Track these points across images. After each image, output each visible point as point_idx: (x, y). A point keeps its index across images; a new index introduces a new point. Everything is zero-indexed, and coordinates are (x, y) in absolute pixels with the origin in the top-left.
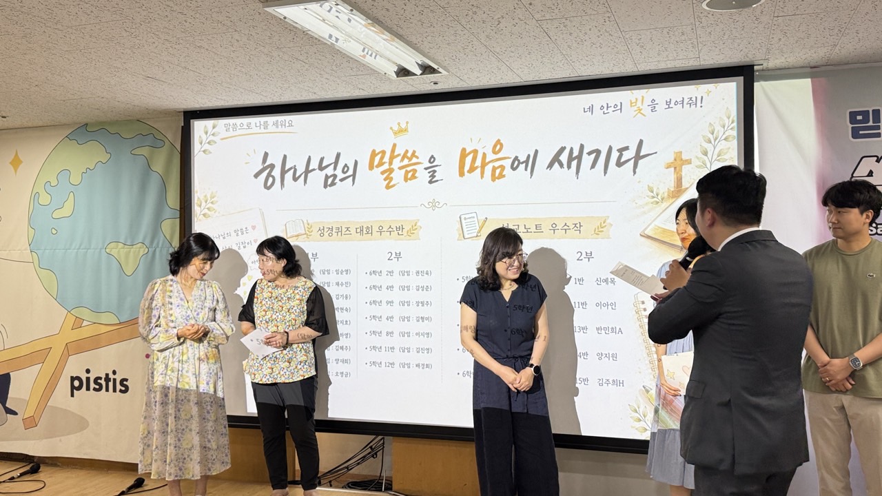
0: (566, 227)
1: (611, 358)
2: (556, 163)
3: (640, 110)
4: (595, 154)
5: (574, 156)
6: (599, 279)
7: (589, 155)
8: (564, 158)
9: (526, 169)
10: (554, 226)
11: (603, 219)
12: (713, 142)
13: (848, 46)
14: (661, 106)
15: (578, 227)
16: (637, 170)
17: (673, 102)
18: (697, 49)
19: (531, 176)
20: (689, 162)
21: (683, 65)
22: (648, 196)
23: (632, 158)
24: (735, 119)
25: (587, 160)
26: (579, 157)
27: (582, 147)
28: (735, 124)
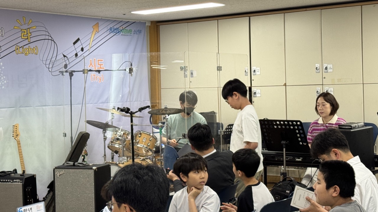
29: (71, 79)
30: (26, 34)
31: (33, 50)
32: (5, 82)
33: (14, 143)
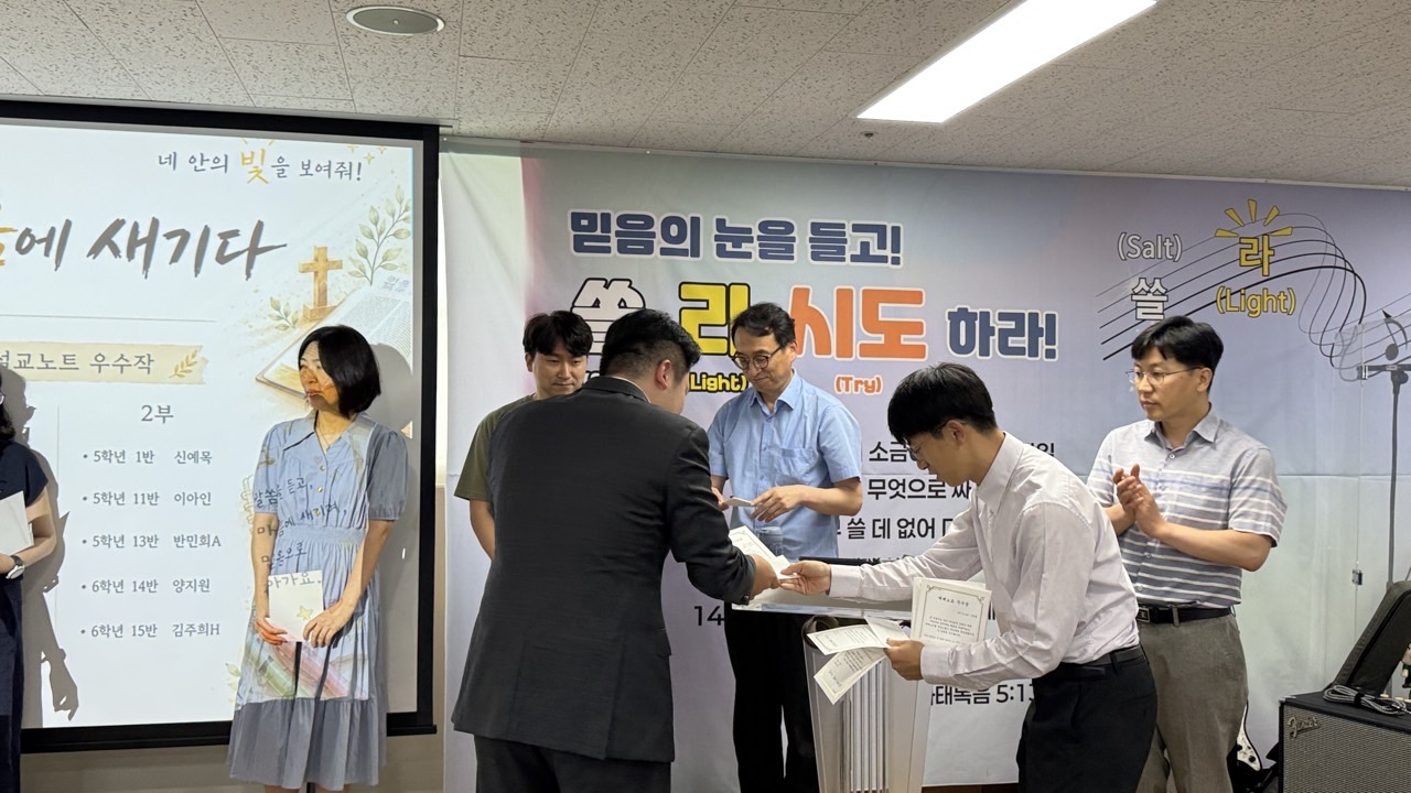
0: (122, 362)
1: (199, 589)
2: (107, 247)
3: (260, 172)
4: (179, 238)
5: (140, 237)
6: (182, 454)
7: (168, 238)
8: (121, 239)
9: (47, 254)
10: (100, 358)
11: (193, 350)
12: (376, 237)
13: (571, 116)
14: (294, 171)
15: (145, 362)
16: (252, 271)
17: (313, 166)
18: (347, 86)
19: (57, 266)
20: (338, 265)
21: (327, 109)
22: (270, 316)
23: (244, 251)
24: (411, 204)
25: (165, 248)
26: (150, 241)
27: (155, 223)
28: (410, 213)
29: (1396, 392)
30: (1253, 252)
31: (1278, 299)
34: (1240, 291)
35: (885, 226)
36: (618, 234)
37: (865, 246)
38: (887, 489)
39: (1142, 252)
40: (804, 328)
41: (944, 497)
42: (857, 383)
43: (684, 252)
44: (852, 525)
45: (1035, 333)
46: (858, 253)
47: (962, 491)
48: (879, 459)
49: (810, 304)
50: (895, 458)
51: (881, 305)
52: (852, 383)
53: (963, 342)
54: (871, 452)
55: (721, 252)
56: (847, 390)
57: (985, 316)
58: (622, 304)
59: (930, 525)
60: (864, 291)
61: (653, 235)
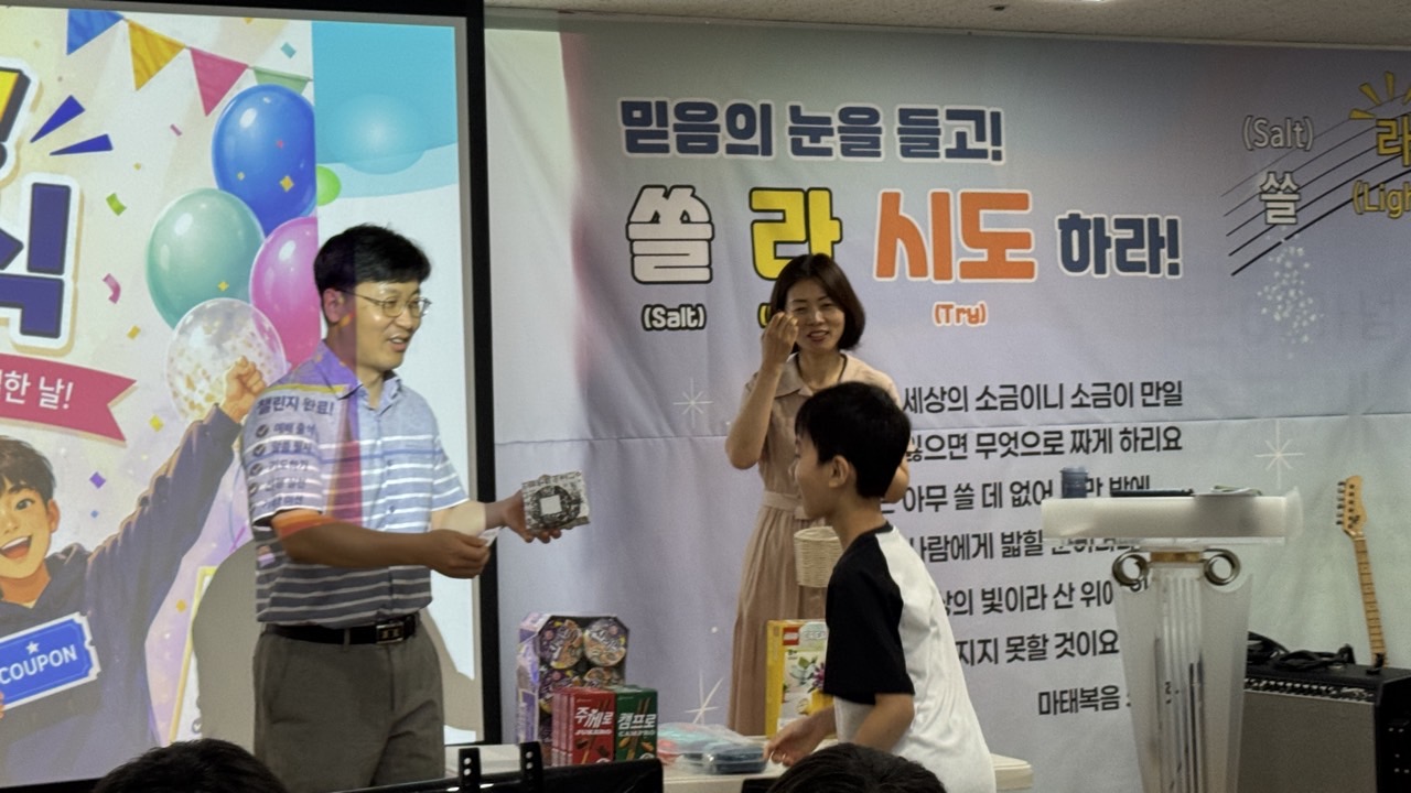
30: (1393, 136)
32: (1313, 318)
33: (1341, 548)
34: (1378, 186)
35: (982, 113)
36: (677, 128)
37: (961, 137)
38: (998, 446)
39: (1269, 142)
40: (895, 242)
41: (1061, 453)
42: (959, 311)
43: (752, 150)
44: (960, 493)
45: (1156, 244)
46: (953, 145)
47: (1081, 445)
48: (987, 407)
49: (902, 213)
50: (1006, 405)
51: (982, 212)
52: (953, 312)
53: (1076, 257)
54: (979, 399)
55: (798, 149)
56: (948, 321)
57: (1100, 223)
58: (685, 218)
59: (1047, 488)
60: (963, 195)
61: (717, 128)
